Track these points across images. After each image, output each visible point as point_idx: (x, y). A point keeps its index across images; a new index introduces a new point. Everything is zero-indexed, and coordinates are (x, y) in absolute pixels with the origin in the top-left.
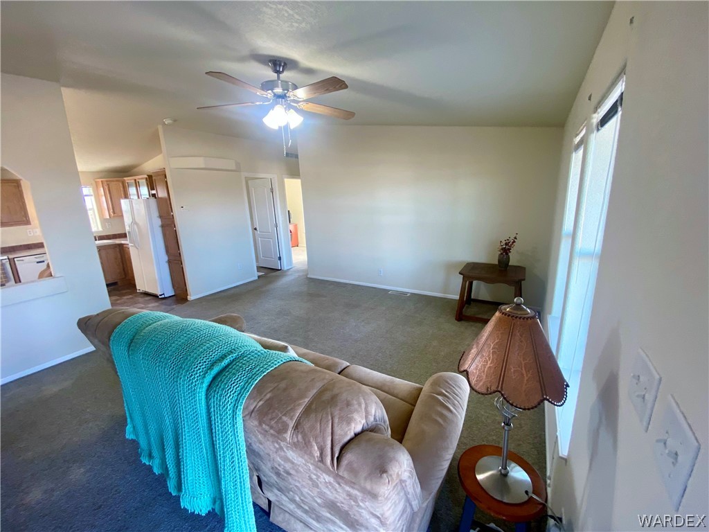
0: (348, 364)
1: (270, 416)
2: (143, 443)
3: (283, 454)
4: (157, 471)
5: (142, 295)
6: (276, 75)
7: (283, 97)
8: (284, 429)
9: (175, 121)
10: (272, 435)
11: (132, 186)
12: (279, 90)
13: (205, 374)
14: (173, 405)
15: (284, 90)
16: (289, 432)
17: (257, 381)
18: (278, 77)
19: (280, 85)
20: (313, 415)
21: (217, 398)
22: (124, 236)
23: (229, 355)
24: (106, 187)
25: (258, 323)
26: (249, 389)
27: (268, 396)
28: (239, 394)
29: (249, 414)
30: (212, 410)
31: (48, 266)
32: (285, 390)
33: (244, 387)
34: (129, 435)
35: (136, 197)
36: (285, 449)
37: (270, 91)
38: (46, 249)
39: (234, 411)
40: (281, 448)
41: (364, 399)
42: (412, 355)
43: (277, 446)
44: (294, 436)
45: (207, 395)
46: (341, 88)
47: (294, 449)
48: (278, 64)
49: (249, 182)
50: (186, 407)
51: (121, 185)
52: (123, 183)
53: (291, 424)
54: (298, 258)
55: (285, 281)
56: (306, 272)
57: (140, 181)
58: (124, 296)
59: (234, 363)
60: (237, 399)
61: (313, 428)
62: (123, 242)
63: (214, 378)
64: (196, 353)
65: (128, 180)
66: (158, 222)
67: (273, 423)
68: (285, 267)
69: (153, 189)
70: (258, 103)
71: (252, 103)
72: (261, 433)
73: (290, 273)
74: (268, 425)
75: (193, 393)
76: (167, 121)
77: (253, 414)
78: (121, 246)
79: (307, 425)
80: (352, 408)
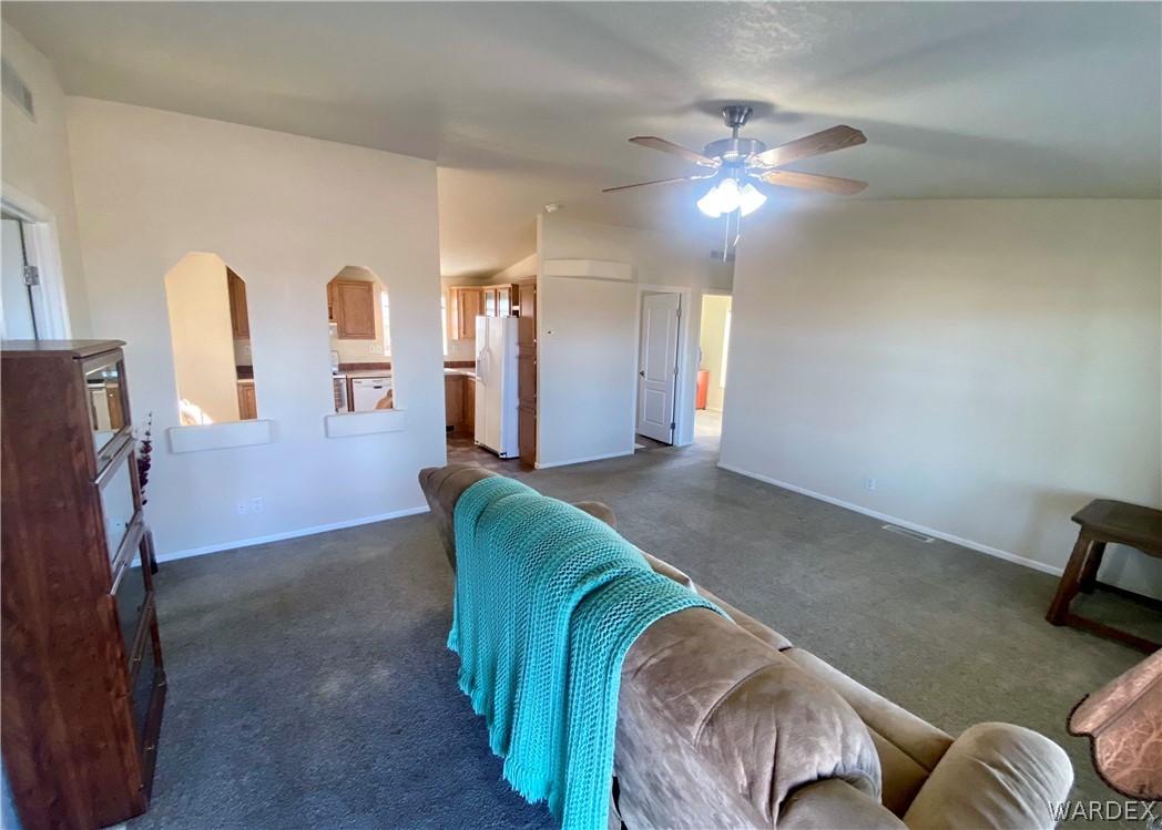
0: (790, 644)
1: (667, 687)
2: (466, 660)
3: (676, 757)
4: (477, 708)
5: (479, 450)
6: (732, 129)
7: (739, 164)
8: (690, 717)
9: (560, 207)
10: (665, 718)
11: (491, 297)
12: (732, 155)
13: (574, 587)
14: (520, 622)
15: (740, 153)
16: (698, 725)
17: (650, 623)
18: (735, 132)
19: (736, 147)
20: (742, 713)
21: (587, 630)
22: (472, 365)
23: (609, 569)
24: (461, 298)
25: (629, 527)
26: (637, 632)
27: (667, 653)
28: (621, 634)
29: (633, 672)
30: (576, 645)
31: (390, 394)
32: (695, 652)
33: (629, 626)
34: (451, 645)
35: (493, 314)
36: (683, 752)
37: (717, 158)
38: (392, 372)
39: (609, 658)
40: (676, 747)
41: (840, 718)
42: (927, 667)
43: (670, 741)
44: (706, 735)
45: (571, 620)
46: (852, 142)
47: (702, 757)
48: (736, 112)
49: (646, 298)
50: (538, 629)
51: (478, 296)
52: (481, 293)
53: (704, 713)
54: (705, 429)
55: (677, 464)
56: (717, 456)
57: (502, 292)
58: (458, 447)
59: (616, 583)
60: (617, 642)
61: (739, 734)
62: (469, 373)
63: (586, 598)
64: (563, 552)
65: (489, 290)
66: (515, 350)
67: (671, 699)
68: (680, 442)
69: (516, 303)
70: (694, 178)
71: (686, 178)
72: (646, 709)
73: (686, 453)
74: (662, 701)
75: (553, 611)
76: (550, 209)
77: (639, 675)
78: (465, 378)
79: (730, 726)
80: (817, 726)
